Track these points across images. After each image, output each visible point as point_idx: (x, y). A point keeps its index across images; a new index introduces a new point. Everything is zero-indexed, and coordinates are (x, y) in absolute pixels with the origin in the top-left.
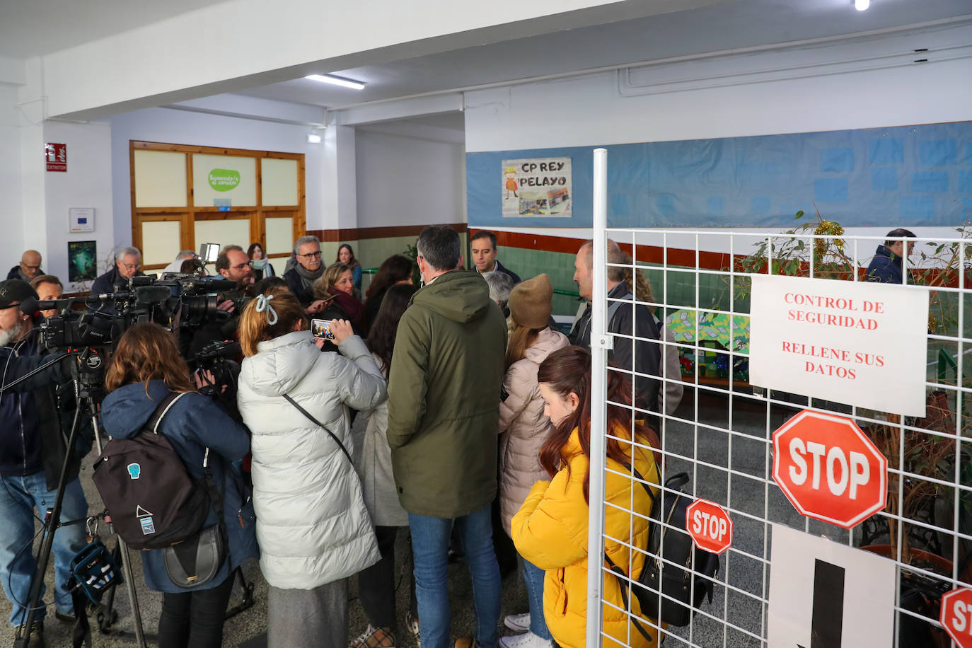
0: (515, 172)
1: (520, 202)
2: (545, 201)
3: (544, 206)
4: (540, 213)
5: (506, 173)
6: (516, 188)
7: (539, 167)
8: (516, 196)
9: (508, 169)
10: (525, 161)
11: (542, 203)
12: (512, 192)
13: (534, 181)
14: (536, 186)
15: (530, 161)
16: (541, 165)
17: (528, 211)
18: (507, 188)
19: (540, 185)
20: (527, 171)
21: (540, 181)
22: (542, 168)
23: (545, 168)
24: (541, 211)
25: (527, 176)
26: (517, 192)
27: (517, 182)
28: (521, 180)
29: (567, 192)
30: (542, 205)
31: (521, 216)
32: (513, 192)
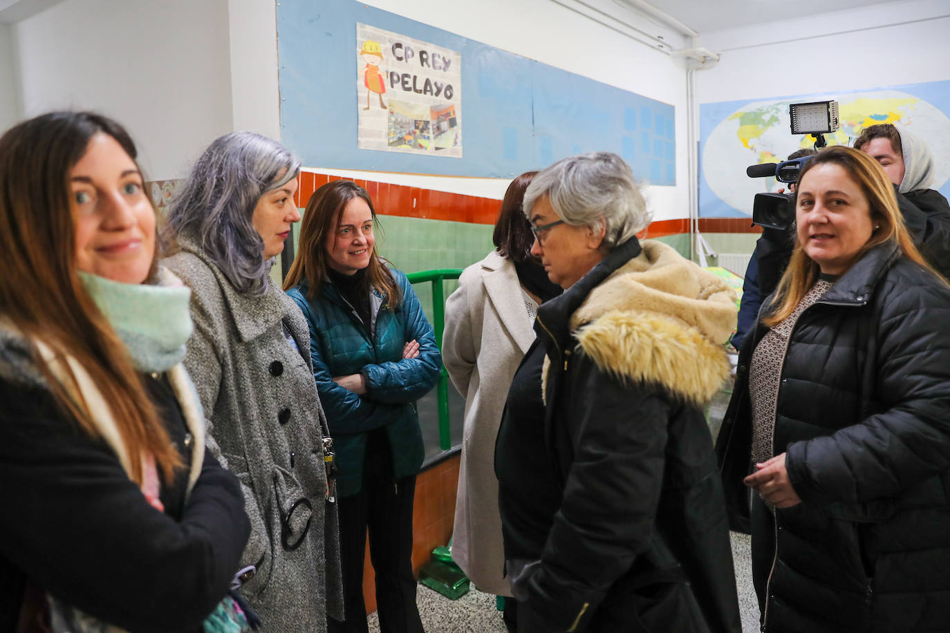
0: (379, 55)
1: (389, 120)
2: (427, 123)
3: (425, 134)
4: (421, 146)
5: (363, 52)
6: (383, 90)
7: (417, 55)
8: (383, 107)
9: (370, 45)
10: (397, 38)
11: (421, 126)
12: (375, 97)
13: (410, 84)
14: (412, 92)
15: (406, 41)
16: (422, 53)
17: (401, 140)
18: (367, 85)
19: (420, 91)
20: (400, 59)
21: (420, 86)
22: (422, 61)
23: (426, 60)
24: (422, 142)
25: (400, 69)
26: (384, 97)
27: (384, 77)
28: (392, 74)
29: (454, 112)
30: (422, 131)
31: (390, 149)
32: (377, 96)
